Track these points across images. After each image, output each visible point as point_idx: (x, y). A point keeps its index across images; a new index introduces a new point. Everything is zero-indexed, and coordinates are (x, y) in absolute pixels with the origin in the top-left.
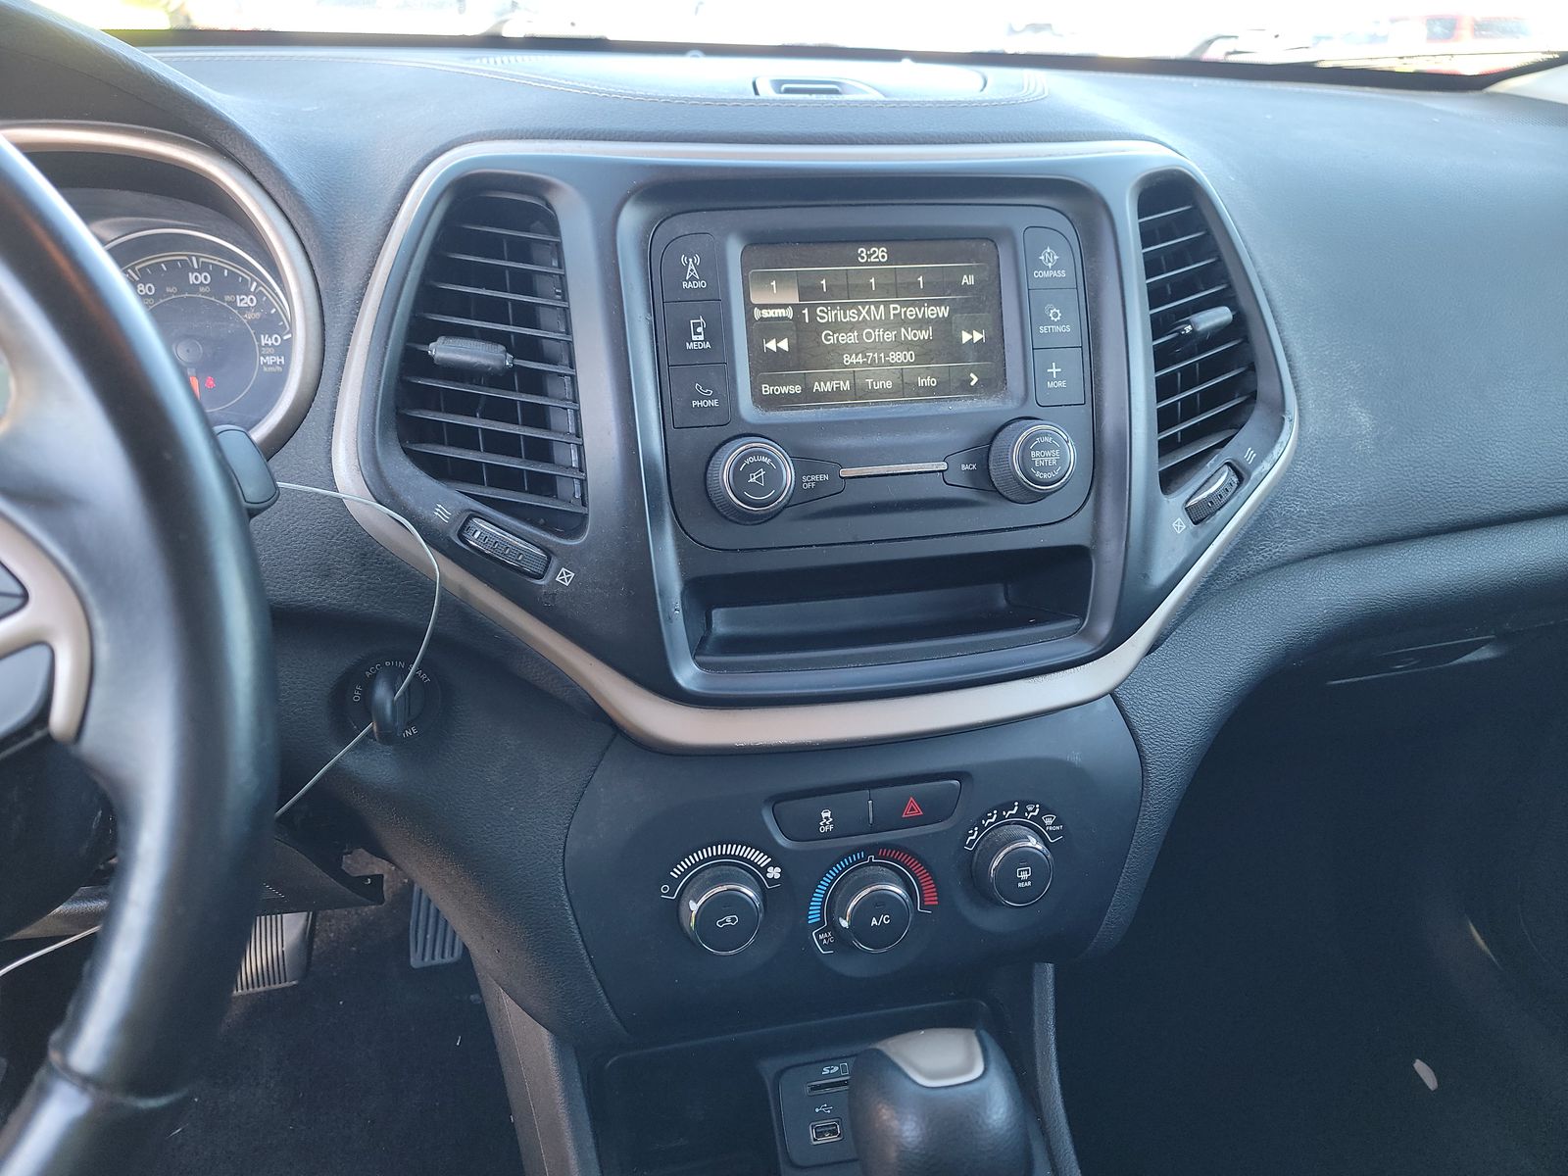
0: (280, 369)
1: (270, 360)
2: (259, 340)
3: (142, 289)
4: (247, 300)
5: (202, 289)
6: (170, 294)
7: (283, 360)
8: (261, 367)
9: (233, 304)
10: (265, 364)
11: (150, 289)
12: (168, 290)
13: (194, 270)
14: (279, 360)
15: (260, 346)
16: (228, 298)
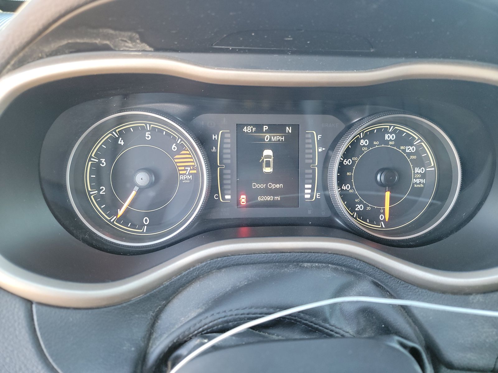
0: (422, 185)
1: (418, 181)
2: (414, 170)
3: (363, 142)
4: (411, 148)
5: (390, 143)
6: (375, 145)
7: (424, 181)
8: (413, 184)
9: (404, 151)
10: (416, 183)
11: (366, 142)
12: (375, 143)
13: (388, 133)
14: (422, 181)
15: (414, 173)
16: (402, 148)
